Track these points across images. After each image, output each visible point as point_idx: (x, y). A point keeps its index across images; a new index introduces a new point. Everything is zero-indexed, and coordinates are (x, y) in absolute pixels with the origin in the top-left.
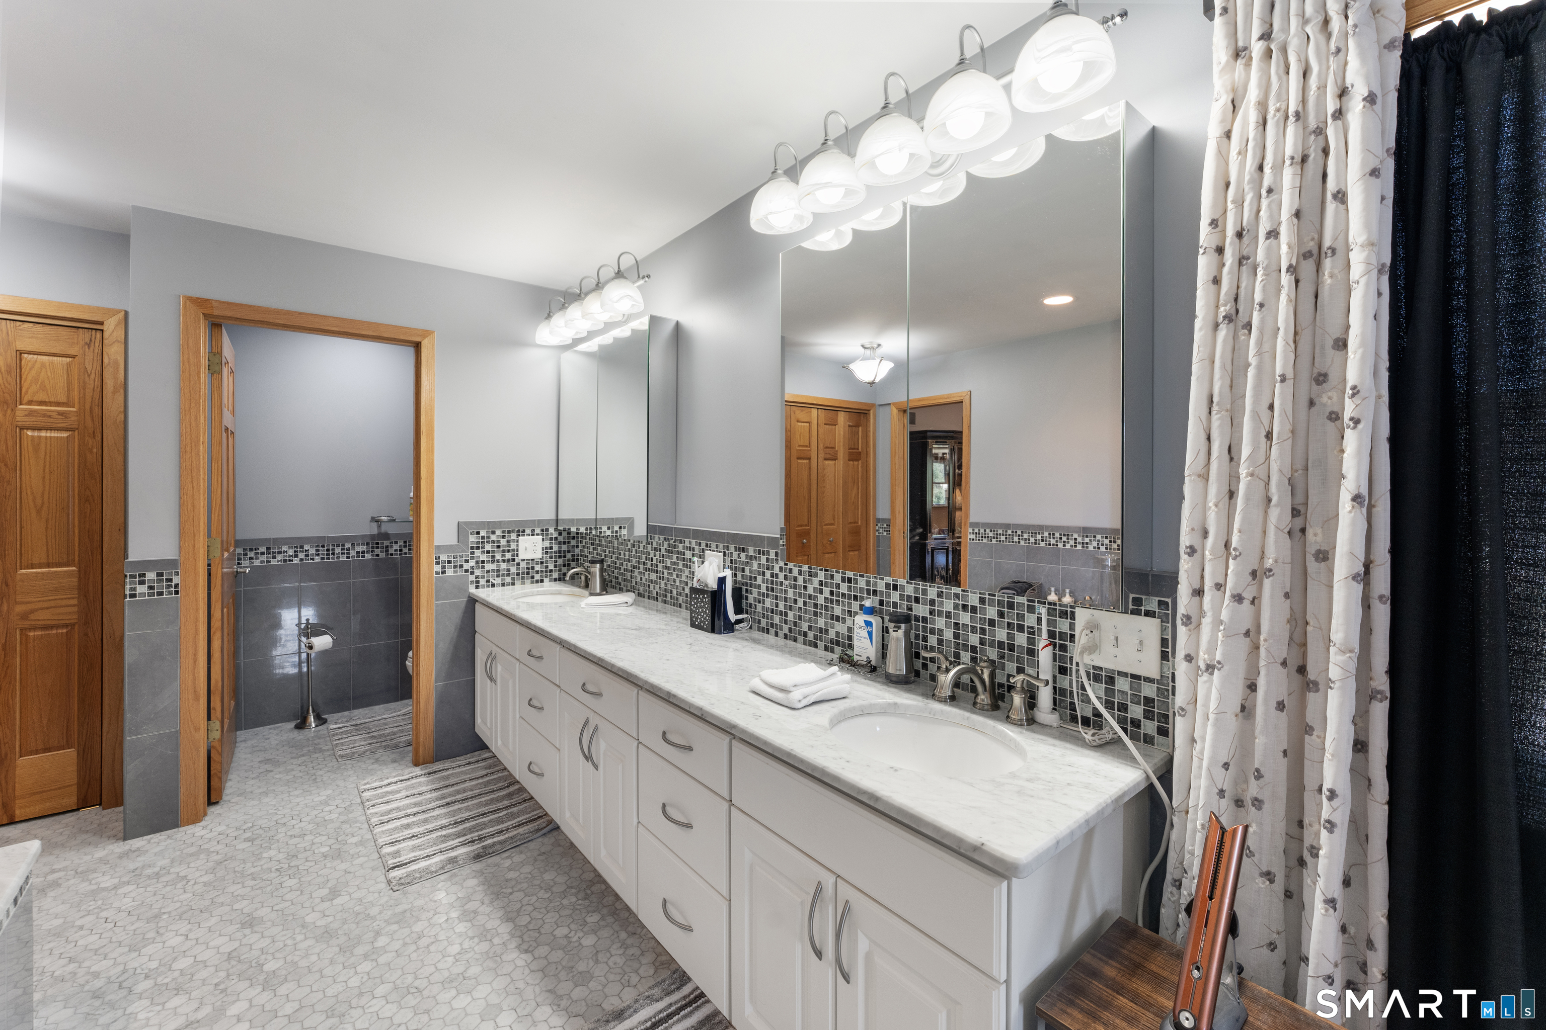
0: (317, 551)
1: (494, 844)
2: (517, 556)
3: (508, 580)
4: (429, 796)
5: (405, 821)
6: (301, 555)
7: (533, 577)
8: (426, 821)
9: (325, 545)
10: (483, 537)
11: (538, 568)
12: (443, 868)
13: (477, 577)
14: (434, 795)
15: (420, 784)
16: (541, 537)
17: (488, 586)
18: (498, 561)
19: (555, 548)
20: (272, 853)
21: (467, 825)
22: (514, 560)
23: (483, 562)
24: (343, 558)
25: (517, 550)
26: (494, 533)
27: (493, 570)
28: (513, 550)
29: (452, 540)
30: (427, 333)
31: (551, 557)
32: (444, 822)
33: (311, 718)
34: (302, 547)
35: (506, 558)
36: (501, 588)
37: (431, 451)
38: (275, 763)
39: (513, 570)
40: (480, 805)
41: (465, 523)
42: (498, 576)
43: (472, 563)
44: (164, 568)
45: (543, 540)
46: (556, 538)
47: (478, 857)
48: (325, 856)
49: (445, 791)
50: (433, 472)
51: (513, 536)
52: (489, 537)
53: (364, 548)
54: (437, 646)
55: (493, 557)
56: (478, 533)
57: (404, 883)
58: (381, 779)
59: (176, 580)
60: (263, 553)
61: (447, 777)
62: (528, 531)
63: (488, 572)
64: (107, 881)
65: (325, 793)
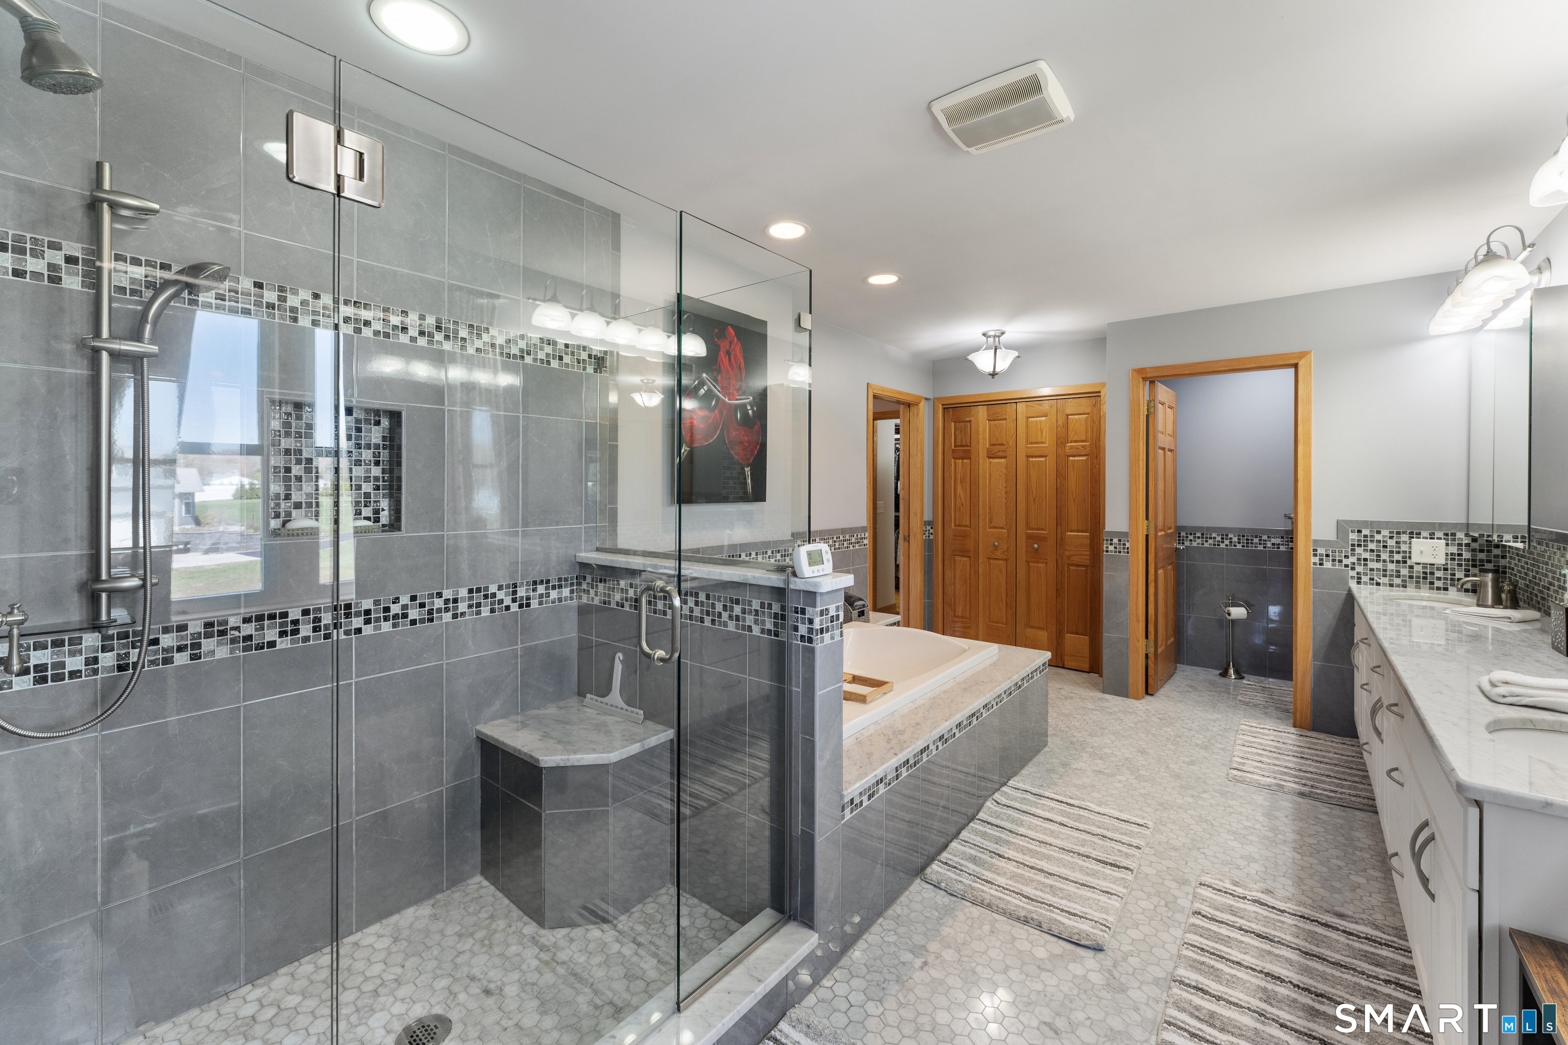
0: (1239, 539)
1: (1320, 794)
2: (1410, 558)
3: (1397, 581)
4: (1291, 747)
5: (1261, 752)
6: (1227, 542)
7: (1432, 583)
8: (1277, 759)
9: (1248, 536)
10: (1366, 536)
11: (1439, 574)
12: (1269, 786)
13: (1358, 573)
14: (1295, 748)
15: (1288, 738)
16: (1443, 542)
17: (1373, 584)
18: (1384, 561)
19: (1466, 555)
20: (1168, 730)
21: (1309, 775)
22: (1405, 562)
23: (1365, 560)
24: (1261, 548)
25: (1410, 552)
26: (1379, 532)
27: (1378, 570)
28: (1405, 552)
29: (1331, 535)
30: (1303, 354)
31: (1460, 565)
32: (1291, 765)
33: (1232, 671)
34: (1227, 535)
35: (1395, 559)
36: (1388, 588)
37: (1308, 456)
38: (1195, 689)
39: (1405, 572)
40: (1331, 770)
41: (1345, 521)
42: (1385, 576)
43: (1353, 559)
44: (1122, 536)
45: (1447, 545)
46: (1467, 545)
47: (1302, 794)
48: (1197, 745)
49: (1306, 750)
50: (1310, 474)
51: (1404, 538)
52: (1372, 536)
53: (1278, 541)
54: (1314, 629)
55: (1379, 556)
56: (1359, 531)
57: (1237, 780)
58: (1260, 724)
59: (1128, 545)
60: (1199, 538)
61: (1316, 744)
62: (1425, 534)
63: (1372, 570)
64: (1090, 706)
65: (1216, 716)
